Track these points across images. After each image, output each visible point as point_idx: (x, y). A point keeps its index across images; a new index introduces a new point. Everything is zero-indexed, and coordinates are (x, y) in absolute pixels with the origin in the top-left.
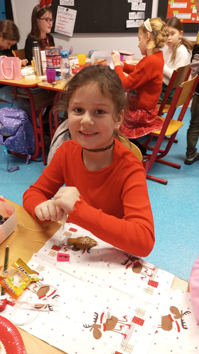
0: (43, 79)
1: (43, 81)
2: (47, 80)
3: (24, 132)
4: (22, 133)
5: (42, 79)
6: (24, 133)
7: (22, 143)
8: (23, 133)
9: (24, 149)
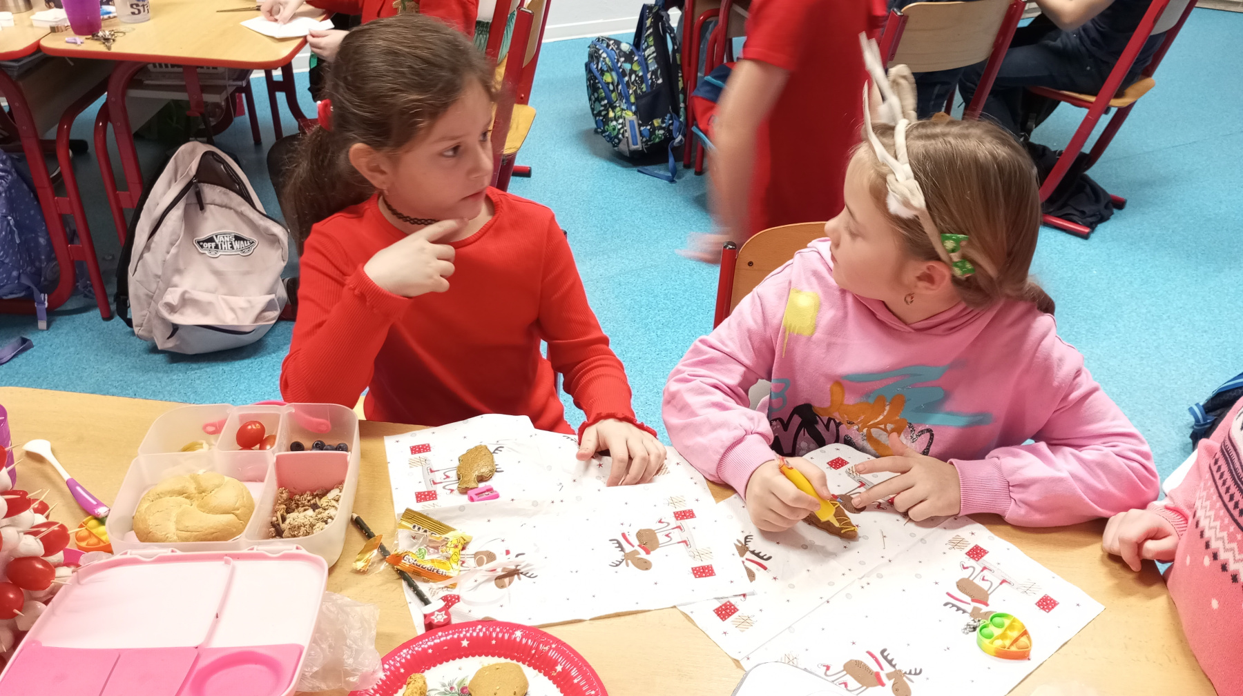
0: (53, 24)
1: (54, 30)
2: (69, 24)
3: (10, 218)
4: (6, 223)
5: (48, 26)
6: (12, 222)
7: (7, 261)
8: (9, 224)
9: (19, 277)
